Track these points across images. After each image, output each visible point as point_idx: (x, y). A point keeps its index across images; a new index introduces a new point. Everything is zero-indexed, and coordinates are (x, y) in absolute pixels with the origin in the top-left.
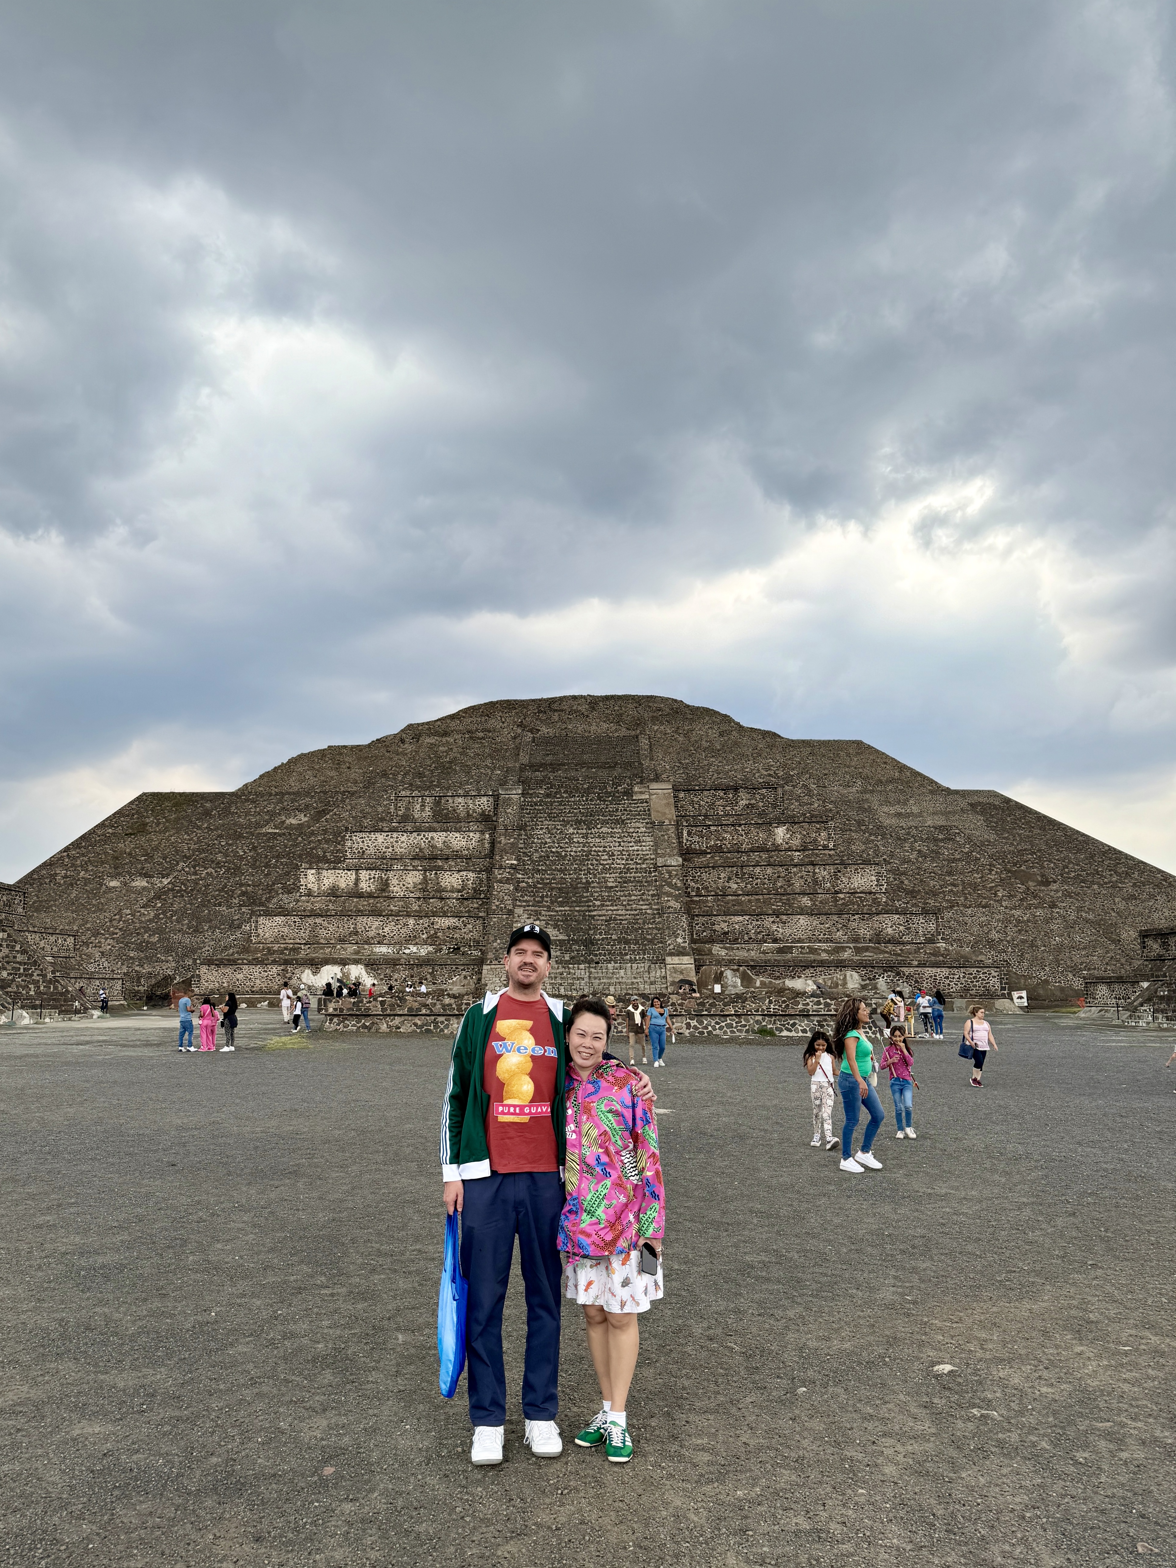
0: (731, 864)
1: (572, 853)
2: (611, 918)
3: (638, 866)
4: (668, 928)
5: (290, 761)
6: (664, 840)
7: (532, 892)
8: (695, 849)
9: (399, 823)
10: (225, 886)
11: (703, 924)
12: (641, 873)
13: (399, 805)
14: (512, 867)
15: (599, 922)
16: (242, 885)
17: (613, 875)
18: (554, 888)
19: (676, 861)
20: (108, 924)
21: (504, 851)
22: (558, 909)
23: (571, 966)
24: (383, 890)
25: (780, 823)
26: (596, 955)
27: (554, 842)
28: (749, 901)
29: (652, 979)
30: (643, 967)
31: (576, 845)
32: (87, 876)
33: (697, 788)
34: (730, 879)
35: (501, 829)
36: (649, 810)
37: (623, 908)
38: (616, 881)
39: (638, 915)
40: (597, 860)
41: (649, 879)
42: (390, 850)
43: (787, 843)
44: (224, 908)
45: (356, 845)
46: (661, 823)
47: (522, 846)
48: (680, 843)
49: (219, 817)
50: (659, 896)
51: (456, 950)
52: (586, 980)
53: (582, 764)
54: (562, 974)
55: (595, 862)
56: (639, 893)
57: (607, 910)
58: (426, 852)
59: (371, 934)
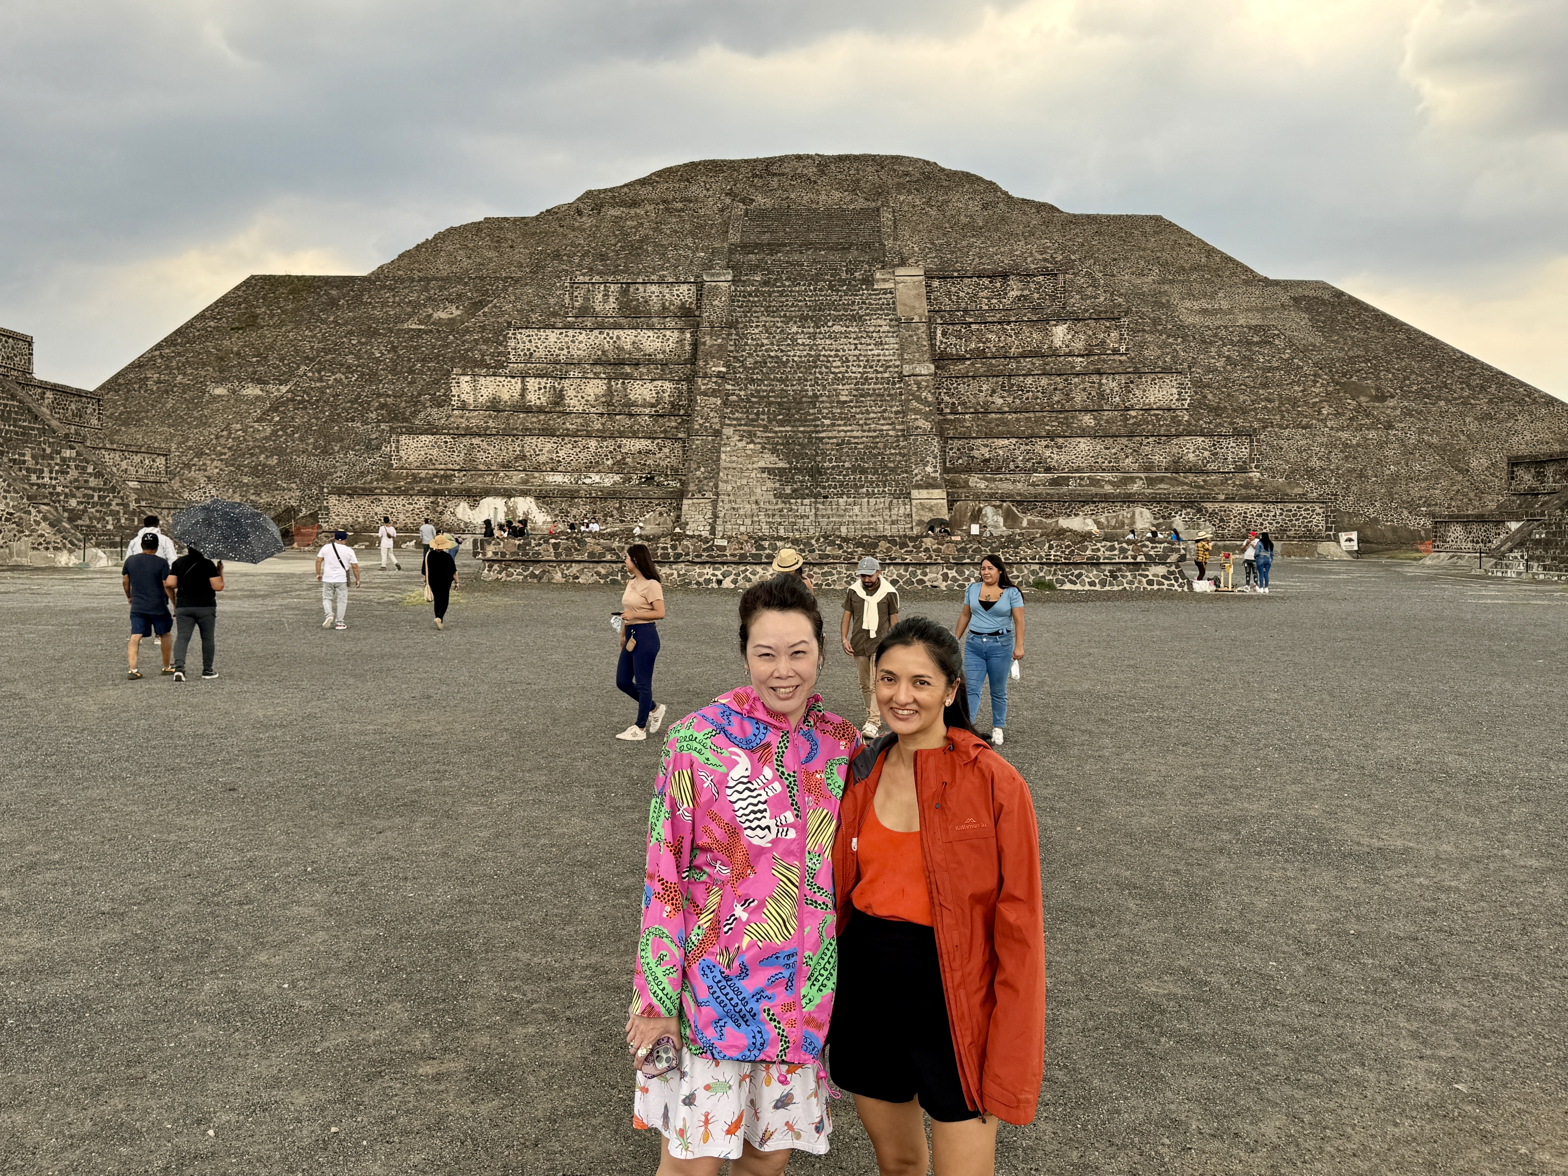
0: (995, 373)
1: (796, 359)
2: (843, 441)
3: (879, 375)
4: (915, 454)
5: (436, 237)
6: (912, 343)
7: (745, 407)
8: (951, 354)
9: (576, 317)
10: (359, 396)
11: (959, 450)
12: (882, 384)
13: (576, 294)
14: (720, 375)
15: (828, 446)
16: (379, 395)
17: (847, 387)
18: (772, 403)
19: (927, 368)
20: (214, 442)
21: (709, 355)
22: (777, 429)
23: (793, 501)
24: (557, 404)
25: (1060, 320)
26: (824, 488)
27: (772, 344)
28: (1018, 420)
29: (894, 518)
30: (882, 502)
31: (801, 348)
32: (185, 381)
33: (956, 274)
34: (994, 392)
35: (705, 327)
36: (894, 303)
37: (859, 428)
38: (850, 394)
39: (877, 437)
40: (827, 367)
41: (892, 392)
42: (565, 352)
43: (1067, 346)
44: (359, 424)
45: (521, 346)
46: (909, 321)
47: (732, 348)
48: (933, 346)
49: (348, 308)
50: (904, 413)
51: (650, 480)
52: (812, 518)
53: (808, 245)
54: (781, 510)
55: (824, 370)
56: (879, 409)
57: (839, 431)
58: (611, 355)
59: (542, 459)
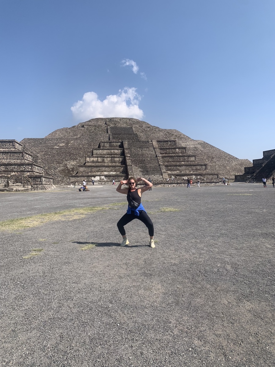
0: (169, 156)
1: (140, 154)
3: (153, 156)
4: (161, 168)
6: (157, 151)
7: (134, 161)
8: (162, 153)
9: (102, 147)
13: (102, 143)
14: (129, 157)
15: (148, 167)
17: (149, 158)
18: (138, 161)
19: (160, 155)
21: (127, 153)
22: (140, 165)
24: (103, 161)
25: (177, 148)
26: (149, 173)
27: (136, 152)
28: (173, 163)
30: (158, 175)
34: (169, 159)
35: (125, 149)
36: (153, 145)
37: (152, 164)
39: (155, 166)
41: (156, 159)
42: (103, 153)
43: (178, 152)
45: (95, 152)
46: (156, 148)
47: (130, 152)
50: (158, 162)
55: (145, 156)
56: (154, 162)
58: (110, 153)
59: (103, 170)
